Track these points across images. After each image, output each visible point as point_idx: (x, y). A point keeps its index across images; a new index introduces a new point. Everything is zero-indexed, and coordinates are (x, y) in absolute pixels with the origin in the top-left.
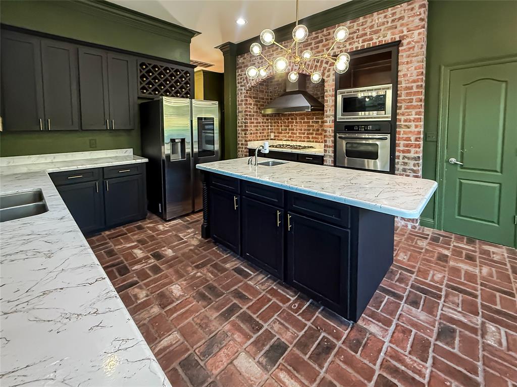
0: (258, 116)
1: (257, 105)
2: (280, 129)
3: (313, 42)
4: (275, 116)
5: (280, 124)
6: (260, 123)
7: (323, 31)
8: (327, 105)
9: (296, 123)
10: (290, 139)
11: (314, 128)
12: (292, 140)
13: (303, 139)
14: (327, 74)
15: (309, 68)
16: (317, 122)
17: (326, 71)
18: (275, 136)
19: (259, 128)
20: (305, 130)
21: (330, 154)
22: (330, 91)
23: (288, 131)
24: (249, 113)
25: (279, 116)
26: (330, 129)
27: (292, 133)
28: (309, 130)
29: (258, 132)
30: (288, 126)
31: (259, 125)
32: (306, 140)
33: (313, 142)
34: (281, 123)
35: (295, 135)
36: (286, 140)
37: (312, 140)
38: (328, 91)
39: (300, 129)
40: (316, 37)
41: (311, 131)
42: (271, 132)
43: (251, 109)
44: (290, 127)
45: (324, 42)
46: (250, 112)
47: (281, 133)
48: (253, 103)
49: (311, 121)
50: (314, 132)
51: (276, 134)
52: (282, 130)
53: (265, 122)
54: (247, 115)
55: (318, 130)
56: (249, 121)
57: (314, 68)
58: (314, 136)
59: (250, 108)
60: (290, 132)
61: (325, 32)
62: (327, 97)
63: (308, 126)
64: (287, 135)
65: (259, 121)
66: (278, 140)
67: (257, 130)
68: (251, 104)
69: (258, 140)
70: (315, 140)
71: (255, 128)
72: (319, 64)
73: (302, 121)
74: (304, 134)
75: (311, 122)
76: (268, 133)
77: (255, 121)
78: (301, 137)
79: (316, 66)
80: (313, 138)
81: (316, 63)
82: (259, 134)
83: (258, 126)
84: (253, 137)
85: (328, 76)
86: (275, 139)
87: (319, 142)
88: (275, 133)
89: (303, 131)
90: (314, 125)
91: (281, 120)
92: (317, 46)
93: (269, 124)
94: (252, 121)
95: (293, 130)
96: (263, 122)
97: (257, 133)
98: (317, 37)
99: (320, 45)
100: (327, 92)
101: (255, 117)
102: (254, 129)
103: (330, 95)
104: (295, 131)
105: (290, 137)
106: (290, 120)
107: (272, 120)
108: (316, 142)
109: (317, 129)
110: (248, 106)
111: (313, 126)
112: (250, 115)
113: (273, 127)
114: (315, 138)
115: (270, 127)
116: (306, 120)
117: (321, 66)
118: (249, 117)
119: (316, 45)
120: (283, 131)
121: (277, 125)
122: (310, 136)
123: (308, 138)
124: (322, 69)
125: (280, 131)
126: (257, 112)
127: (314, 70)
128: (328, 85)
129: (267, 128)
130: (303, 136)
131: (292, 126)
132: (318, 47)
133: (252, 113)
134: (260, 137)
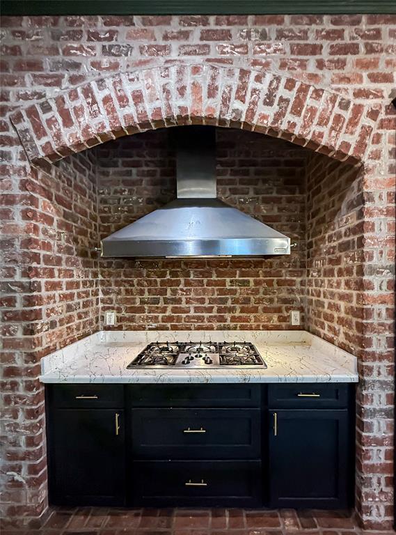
0: (73, 264)
1: (68, 228)
2: (138, 301)
3: (326, 44)
4: (120, 266)
5: (136, 288)
6: (77, 284)
7: (358, 22)
8: (372, 238)
9: (187, 283)
10: (169, 325)
11: (237, 296)
12: (175, 328)
13: (206, 323)
14: (371, 148)
15: (316, 121)
16: (245, 283)
17: (368, 141)
18: (119, 320)
19: (76, 300)
20: (212, 301)
21: (382, 378)
22: (380, 197)
23: (161, 304)
24: (43, 253)
25: (132, 266)
26: (383, 308)
27: (174, 310)
28: (224, 301)
29: (75, 313)
30: (164, 292)
31: (75, 291)
32: (215, 325)
33: (235, 328)
34: (139, 284)
35: (184, 315)
36: (157, 329)
37: (232, 324)
38: (376, 198)
39: (198, 300)
40: (334, 32)
41: (229, 304)
42: (104, 309)
43: (51, 236)
44: (169, 295)
45: (362, 54)
46: (47, 246)
47: (141, 310)
48: (56, 218)
49: (228, 280)
50: (238, 306)
51: (124, 314)
52: (142, 302)
53: (91, 283)
54: (36, 258)
55: (247, 301)
56: (43, 281)
57: (330, 123)
58: (237, 314)
59: (45, 232)
60: (170, 306)
61: (364, 26)
62: (371, 215)
63: (221, 292)
64: (161, 315)
65: (75, 279)
66: (130, 328)
67: (69, 308)
68: (49, 220)
69: (73, 341)
70: (239, 324)
71: (64, 304)
72: (347, 115)
73: (205, 280)
74: (210, 310)
75: (228, 283)
76: (97, 311)
77: (65, 280)
78: (201, 319)
79: (338, 118)
80: (233, 320)
81: (337, 110)
82: (77, 321)
83: (71, 296)
84: (60, 336)
85: (376, 156)
86: (120, 328)
87: (251, 329)
88: (119, 310)
89: (206, 305)
90: (236, 290)
91: (140, 275)
92: (338, 61)
93: (100, 288)
94: (56, 280)
95: (179, 301)
96: (85, 283)
97: (70, 319)
98: (340, 34)
99: (350, 58)
100: (371, 199)
101: (64, 267)
102: (60, 306)
103: (381, 211)
104: (184, 305)
105: (170, 319)
106: (168, 277)
107: (110, 275)
108: (242, 328)
109: (244, 299)
110: (41, 226)
111: (233, 292)
112: (48, 260)
113: (113, 296)
114: (240, 319)
115: (101, 296)
116: (214, 278)
117: (353, 122)
118: (43, 265)
119: (336, 57)
120: (146, 307)
121: (127, 291)
122: (228, 316)
123: (222, 319)
124: (358, 130)
125: (138, 304)
126: (68, 250)
127: (332, 128)
128: (377, 181)
129: (94, 299)
130: (206, 315)
131: (174, 292)
132: (341, 64)
133: (54, 253)
134: (78, 329)
